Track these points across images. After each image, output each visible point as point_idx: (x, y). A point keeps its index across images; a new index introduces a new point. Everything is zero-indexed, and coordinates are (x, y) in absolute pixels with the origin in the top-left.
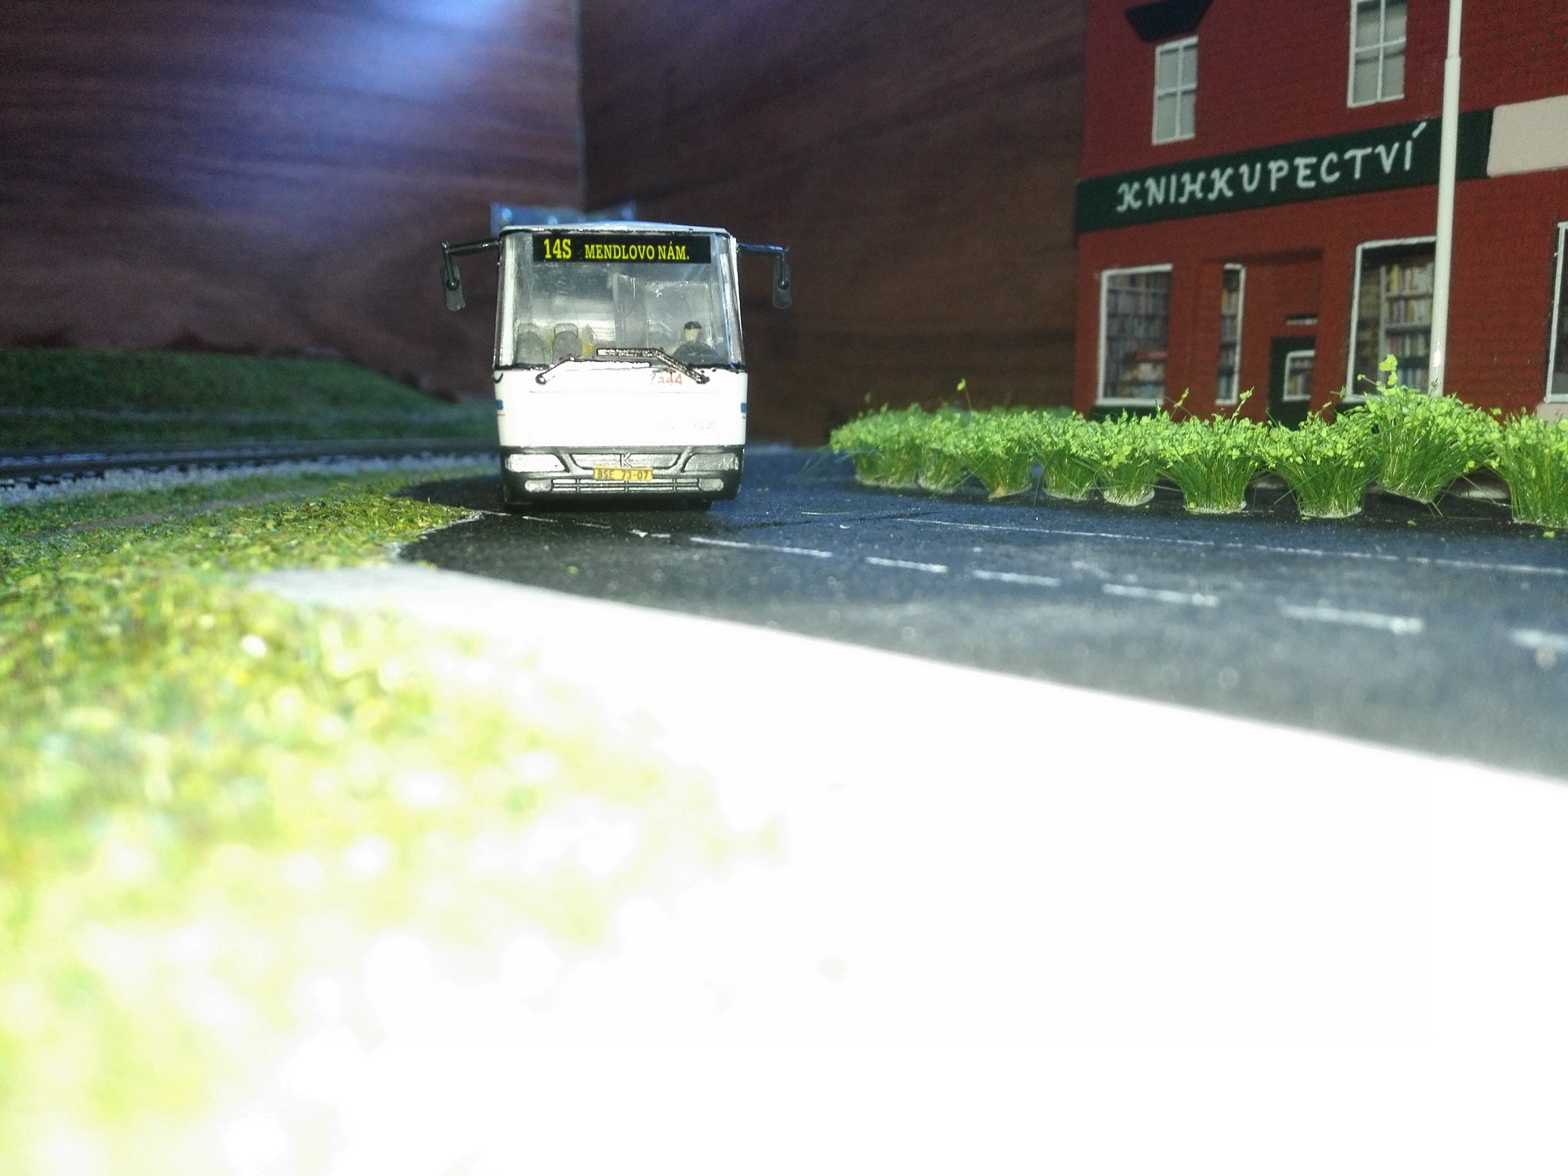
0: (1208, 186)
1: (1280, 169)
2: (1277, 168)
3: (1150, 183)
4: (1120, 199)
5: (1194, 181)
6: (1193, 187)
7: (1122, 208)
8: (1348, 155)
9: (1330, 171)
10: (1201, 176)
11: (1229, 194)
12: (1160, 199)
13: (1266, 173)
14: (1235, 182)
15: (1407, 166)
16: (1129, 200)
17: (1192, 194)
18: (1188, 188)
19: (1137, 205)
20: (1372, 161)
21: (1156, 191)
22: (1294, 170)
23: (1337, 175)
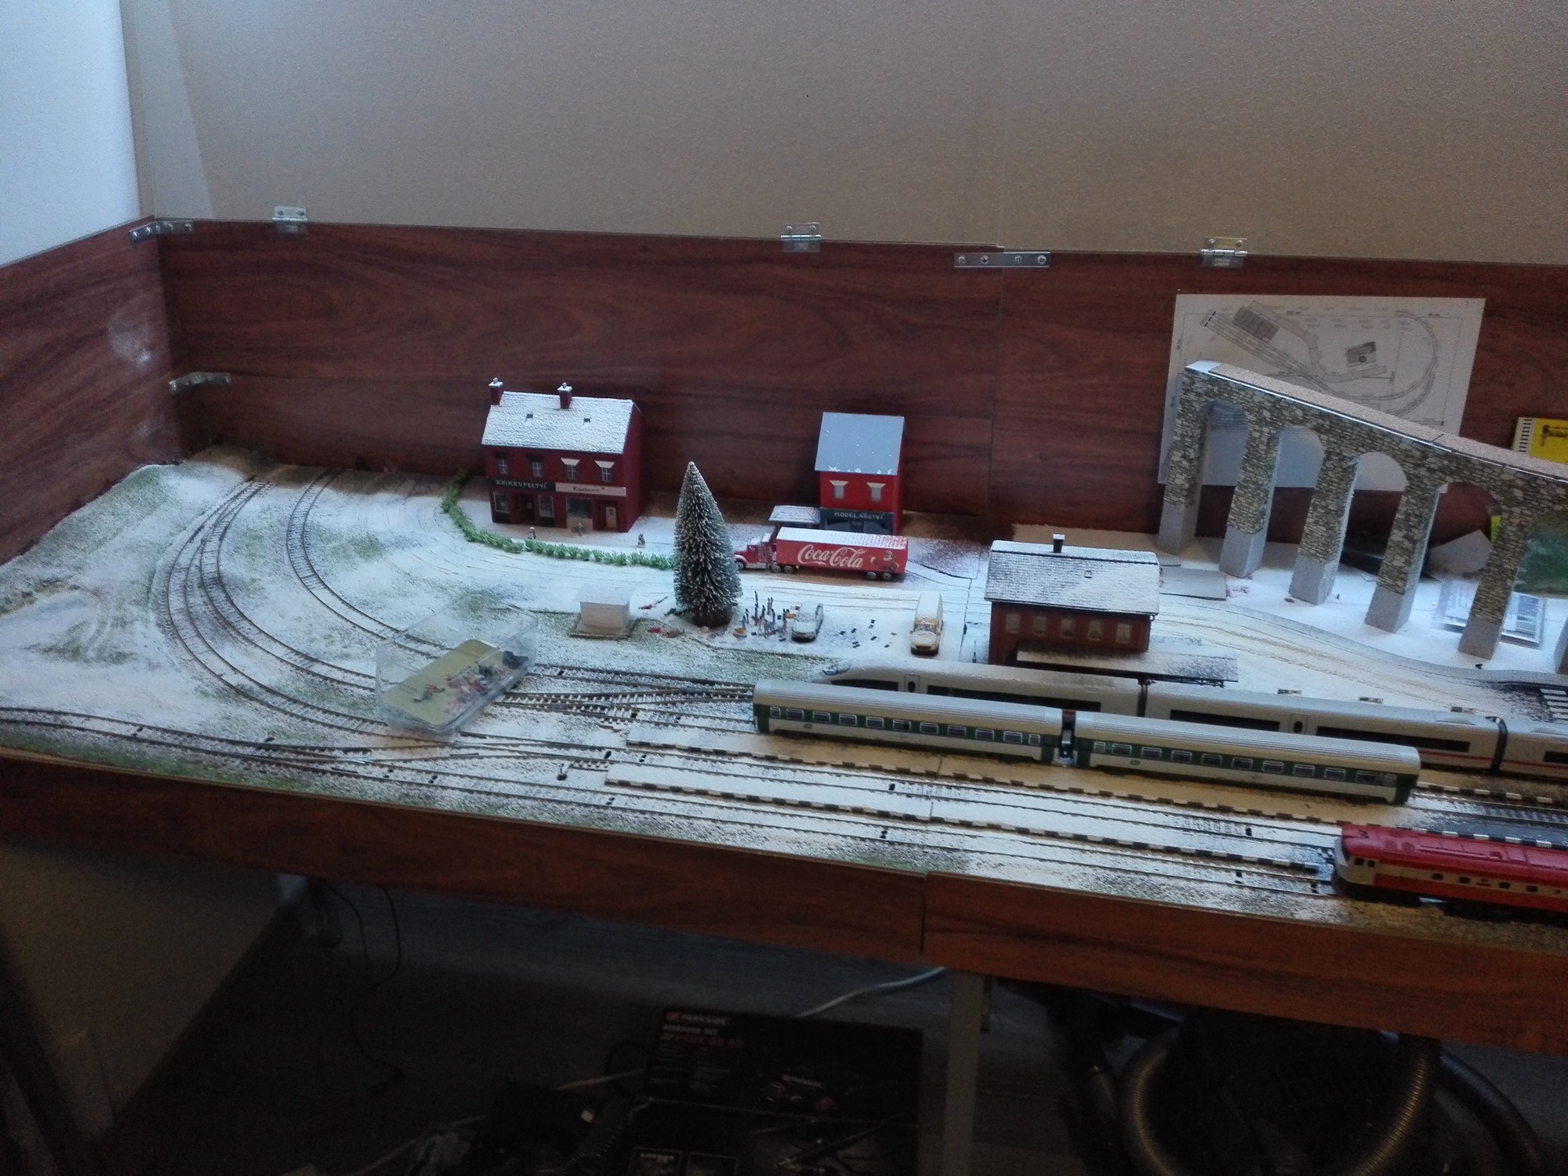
0: (513, 484)
3: (502, 481)
4: (498, 482)
10: (511, 482)
12: (504, 484)
13: (524, 484)
14: (519, 484)
17: (510, 485)
20: (540, 486)
22: (529, 485)
23: (536, 487)
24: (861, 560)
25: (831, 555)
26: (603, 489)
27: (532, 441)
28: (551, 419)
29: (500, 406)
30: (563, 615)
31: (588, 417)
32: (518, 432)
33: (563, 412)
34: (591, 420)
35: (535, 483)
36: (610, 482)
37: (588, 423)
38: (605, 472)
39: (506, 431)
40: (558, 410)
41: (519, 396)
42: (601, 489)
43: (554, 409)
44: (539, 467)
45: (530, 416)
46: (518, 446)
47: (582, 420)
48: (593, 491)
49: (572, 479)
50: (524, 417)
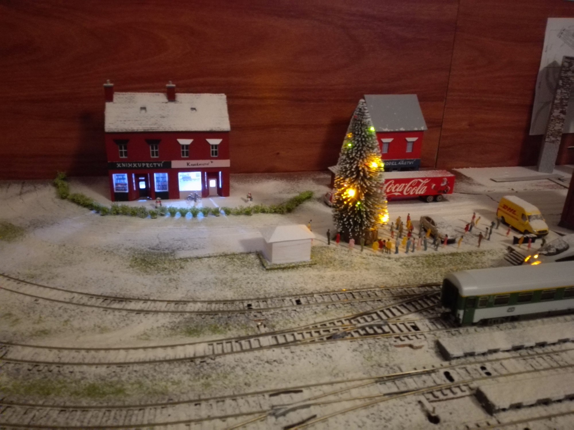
0: (133, 165)
2: (144, 165)
3: (123, 164)
4: (117, 165)
6: (130, 165)
7: (118, 167)
11: (136, 167)
12: (125, 166)
13: (142, 165)
14: (137, 165)
15: (162, 166)
16: (119, 165)
19: (121, 167)
20: (157, 165)
22: (146, 165)
23: (152, 166)
24: (426, 187)
25: (405, 186)
26: (212, 162)
27: (152, 126)
28: (162, 110)
29: (114, 103)
30: (242, 255)
31: (193, 107)
32: (136, 120)
33: (171, 105)
34: (196, 109)
35: (153, 163)
36: (216, 156)
37: (194, 111)
38: (213, 148)
39: (125, 121)
40: (166, 103)
41: (128, 95)
42: (210, 163)
43: (163, 103)
44: (156, 149)
45: (144, 108)
46: (139, 131)
47: (189, 109)
48: (203, 165)
49: (185, 157)
50: (138, 109)
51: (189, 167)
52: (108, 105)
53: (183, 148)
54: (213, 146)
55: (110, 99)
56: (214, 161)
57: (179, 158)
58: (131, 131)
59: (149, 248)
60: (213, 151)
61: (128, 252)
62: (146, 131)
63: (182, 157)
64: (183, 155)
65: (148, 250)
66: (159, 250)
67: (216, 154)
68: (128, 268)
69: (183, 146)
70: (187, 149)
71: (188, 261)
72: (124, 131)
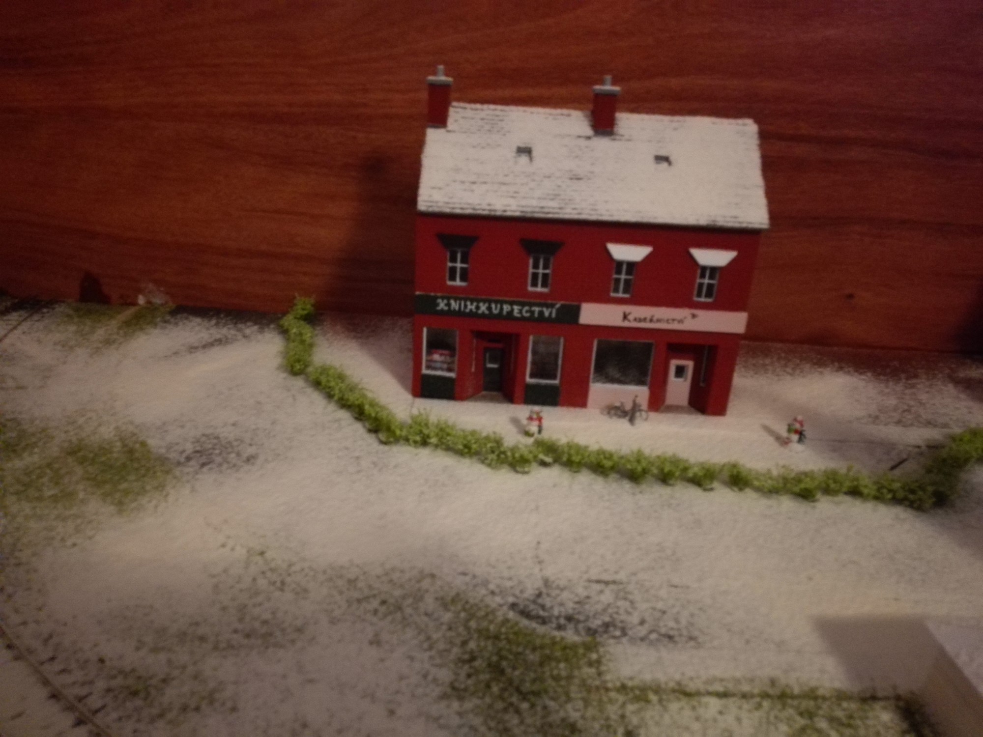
0: (478, 308)
1: (507, 308)
3: (452, 302)
4: (438, 305)
5: (472, 304)
6: (471, 307)
7: (439, 308)
8: (534, 308)
9: (527, 312)
10: (475, 304)
11: (487, 312)
12: (457, 308)
13: (502, 309)
14: (489, 308)
15: (554, 315)
16: (442, 305)
17: (471, 310)
18: (469, 307)
19: (446, 308)
20: (541, 313)
21: (454, 305)
22: (512, 310)
23: (528, 315)
26: (694, 316)
27: (543, 203)
28: (577, 157)
29: (449, 131)
30: (845, 704)
31: (663, 153)
32: (504, 184)
33: (602, 143)
34: (672, 159)
35: (531, 305)
36: (709, 300)
37: (665, 165)
38: (703, 276)
39: (474, 183)
40: (589, 138)
41: (489, 111)
42: (689, 317)
43: (579, 137)
44: (545, 267)
45: (525, 151)
46: (509, 214)
47: (651, 160)
48: (668, 321)
49: (621, 295)
50: (511, 154)
51: (626, 324)
52: (433, 135)
53: (619, 272)
54: (704, 269)
55: (439, 120)
56: (700, 313)
57: (603, 298)
58: (486, 213)
59: (513, 606)
60: (701, 285)
61: (447, 617)
62: (529, 215)
63: (613, 295)
64: (616, 290)
65: (511, 615)
66: (544, 621)
67: (709, 295)
68: (444, 696)
69: (620, 264)
70: (629, 273)
71: (648, 701)
72: (468, 211)
